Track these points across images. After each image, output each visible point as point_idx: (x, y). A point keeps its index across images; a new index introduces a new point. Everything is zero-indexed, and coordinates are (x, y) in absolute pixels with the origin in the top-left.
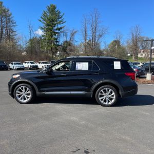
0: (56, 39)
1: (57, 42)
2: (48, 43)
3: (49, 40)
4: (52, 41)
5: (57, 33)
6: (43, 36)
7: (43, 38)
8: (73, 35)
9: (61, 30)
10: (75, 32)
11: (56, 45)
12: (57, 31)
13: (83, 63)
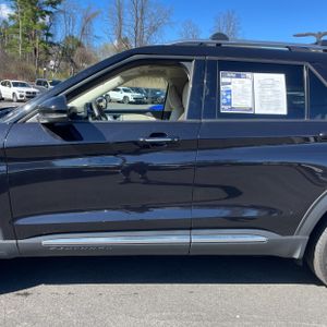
0: (47, 28)
1: (48, 35)
2: (24, 36)
3: (28, 29)
4: (37, 33)
5: (47, 13)
6: (11, 18)
7: (12, 23)
8: (88, 20)
9: (58, 6)
10: (95, 15)
11: (47, 43)
12: (49, 9)
13: (259, 77)
